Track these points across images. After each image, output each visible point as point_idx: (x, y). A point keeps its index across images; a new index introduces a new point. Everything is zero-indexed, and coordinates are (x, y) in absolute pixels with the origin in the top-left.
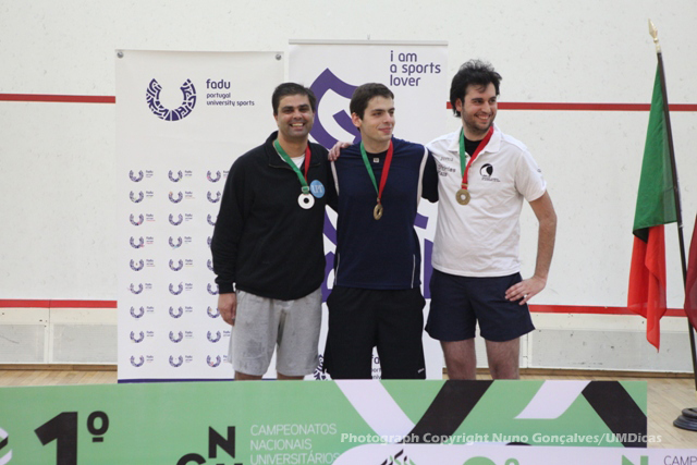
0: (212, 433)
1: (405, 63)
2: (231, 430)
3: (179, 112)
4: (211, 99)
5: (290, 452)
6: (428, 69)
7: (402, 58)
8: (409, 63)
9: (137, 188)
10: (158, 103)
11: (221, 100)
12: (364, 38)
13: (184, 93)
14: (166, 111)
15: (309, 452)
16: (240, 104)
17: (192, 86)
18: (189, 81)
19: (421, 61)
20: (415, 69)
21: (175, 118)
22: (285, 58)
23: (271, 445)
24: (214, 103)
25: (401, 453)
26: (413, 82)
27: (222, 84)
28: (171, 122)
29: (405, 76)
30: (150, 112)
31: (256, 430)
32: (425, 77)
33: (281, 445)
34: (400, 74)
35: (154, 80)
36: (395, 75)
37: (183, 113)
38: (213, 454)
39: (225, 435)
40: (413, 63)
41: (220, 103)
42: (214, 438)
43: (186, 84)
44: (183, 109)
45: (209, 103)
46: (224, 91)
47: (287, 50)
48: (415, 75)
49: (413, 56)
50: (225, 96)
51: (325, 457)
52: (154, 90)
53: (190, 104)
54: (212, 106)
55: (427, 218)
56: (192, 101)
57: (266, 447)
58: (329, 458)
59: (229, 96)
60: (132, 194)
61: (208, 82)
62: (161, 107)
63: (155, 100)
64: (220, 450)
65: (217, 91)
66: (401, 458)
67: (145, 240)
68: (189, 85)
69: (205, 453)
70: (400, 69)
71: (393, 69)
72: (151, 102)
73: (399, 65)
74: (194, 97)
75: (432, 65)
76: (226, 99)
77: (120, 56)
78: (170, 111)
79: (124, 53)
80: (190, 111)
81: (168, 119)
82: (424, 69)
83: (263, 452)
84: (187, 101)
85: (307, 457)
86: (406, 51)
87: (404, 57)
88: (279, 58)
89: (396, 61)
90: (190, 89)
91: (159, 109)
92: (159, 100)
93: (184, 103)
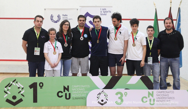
0: (64, 87)
2: (68, 86)
4: (63, 18)
5: (80, 91)
6: (108, 12)
8: (104, 11)
12: (95, 6)
15: (84, 91)
16: (69, 19)
19: (107, 10)
20: (106, 12)
21: (56, 22)
22: (79, 10)
23: (76, 89)
25: (103, 91)
27: (66, 15)
28: (55, 23)
29: (104, 13)
30: (51, 21)
31: (73, 86)
32: (108, 13)
33: (78, 89)
34: (102, 13)
35: (52, 15)
36: (101, 13)
37: (58, 21)
38: (64, 91)
39: (67, 87)
42: (65, 88)
46: (66, 17)
47: (79, 8)
48: (106, 13)
51: (87, 92)
52: (52, 17)
57: (75, 90)
58: (88, 92)
61: (63, 15)
64: (66, 90)
65: (65, 17)
66: (103, 92)
69: (63, 91)
70: (102, 12)
71: (101, 12)
72: (51, 19)
73: (102, 11)
74: (60, 18)
77: (45, 10)
81: (55, 22)
83: (75, 91)
85: (84, 92)
86: (104, 8)
87: (103, 9)
88: (77, 10)
89: (102, 10)
90: (59, 16)
91: (53, 21)
92: (53, 19)
93: (58, 19)
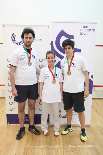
1: (85, 28)
3: (21, 43)
6: (91, 30)
8: (86, 28)
10: (15, 40)
12: (73, 21)
14: (17, 42)
16: (38, 40)
19: (89, 28)
20: (88, 30)
22: (51, 27)
26: (87, 34)
29: (85, 32)
30: (12, 42)
32: (90, 33)
34: (83, 32)
35: (13, 33)
36: (82, 32)
37: (22, 43)
40: (87, 28)
44: (22, 42)
48: (87, 32)
49: (87, 26)
60: (8, 66)
62: (16, 41)
63: (14, 39)
70: (83, 30)
71: (81, 30)
72: (13, 39)
73: (83, 29)
75: (92, 29)
77: (4, 26)
78: (18, 42)
79: (5, 25)
81: (18, 44)
82: (90, 30)
86: (85, 25)
87: (85, 27)
88: (49, 27)
89: (82, 28)
91: (15, 42)
92: (15, 39)
93: (22, 40)
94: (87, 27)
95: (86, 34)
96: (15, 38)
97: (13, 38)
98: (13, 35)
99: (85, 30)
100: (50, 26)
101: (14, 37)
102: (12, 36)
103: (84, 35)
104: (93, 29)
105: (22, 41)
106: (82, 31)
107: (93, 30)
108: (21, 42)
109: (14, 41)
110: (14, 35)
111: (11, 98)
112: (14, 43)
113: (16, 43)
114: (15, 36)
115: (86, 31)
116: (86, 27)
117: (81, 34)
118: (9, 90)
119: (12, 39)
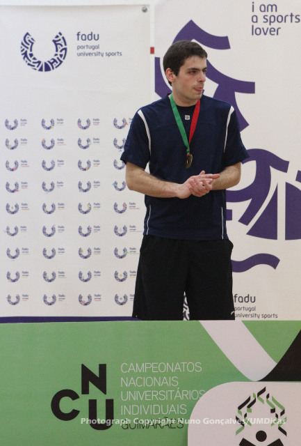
1: (266, 13)
2: (103, 368)
3: (52, 64)
4: (81, 51)
5: (157, 388)
6: (288, 19)
7: (263, 8)
8: (269, 14)
9: (12, 136)
10: (31, 55)
11: (91, 51)
13: (56, 45)
14: (39, 62)
15: (175, 389)
16: (109, 55)
17: (63, 38)
18: (60, 34)
19: (282, 11)
20: (276, 19)
21: (47, 69)
22: (151, 10)
23: (140, 382)
24: (84, 54)
25: (264, 390)
26: (273, 31)
27: (92, 36)
28: (44, 73)
29: (266, 26)
30: (24, 63)
31: (126, 368)
32: (286, 27)
33: (149, 382)
34: (261, 24)
35: (27, 34)
36: (256, 26)
37: (55, 64)
39: (96, 372)
40: (274, 13)
41: (90, 54)
43: (57, 37)
44: (55, 61)
45: (79, 55)
46: (93, 43)
47: (153, 3)
48: (275, 25)
50: (94, 48)
51: (191, 393)
52: (27, 42)
53: (61, 56)
54: (82, 57)
55: (288, 163)
56: (64, 52)
57: (135, 384)
58: (195, 395)
59: (98, 47)
60: (7, 141)
61: (78, 35)
62: (34, 59)
63: (29, 52)
64: (92, 386)
65: (87, 42)
66: (263, 396)
67: (20, 185)
68: (60, 37)
69: (78, 390)
70: (261, 19)
71: (255, 19)
72: (25, 54)
73: (260, 15)
74: (65, 49)
75: (292, 15)
76: (96, 51)
78: (43, 63)
80: (61, 62)
81: (41, 70)
82: (284, 19)
83: (132, 389)
84: (59, 53)
85: (174, 394)
86: (267, 2)
87: (264, 8)
88: (145, 11)
89: (257, 12)
90: (62, 42)
91: (32, 61)
92: (33, 52)
93: (56, 55)
94: (274, 7)
95: (270, 31)
96: (31, 50)
97: (27, 48)
98: (27, 40)
99: (268, 18)
100: (149, 5)
101: (29, 47)
102: (22, 44)
103: (265, 34)
104: (295, 14)
105: (55, 58)
106: (257, 22)
107: (294, 18)
108: (52, 61)
109: (31, 59)
110: (29, 41)
111: (14, 258)
112: (29, 64)
113: (36, 65)
114: (32, 43)
115: (270, 22)
116: (270, 7)
117: (254, 31)
118: (8, 228)
119: (22, 51)
